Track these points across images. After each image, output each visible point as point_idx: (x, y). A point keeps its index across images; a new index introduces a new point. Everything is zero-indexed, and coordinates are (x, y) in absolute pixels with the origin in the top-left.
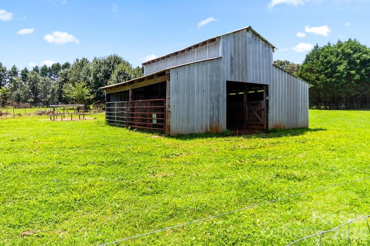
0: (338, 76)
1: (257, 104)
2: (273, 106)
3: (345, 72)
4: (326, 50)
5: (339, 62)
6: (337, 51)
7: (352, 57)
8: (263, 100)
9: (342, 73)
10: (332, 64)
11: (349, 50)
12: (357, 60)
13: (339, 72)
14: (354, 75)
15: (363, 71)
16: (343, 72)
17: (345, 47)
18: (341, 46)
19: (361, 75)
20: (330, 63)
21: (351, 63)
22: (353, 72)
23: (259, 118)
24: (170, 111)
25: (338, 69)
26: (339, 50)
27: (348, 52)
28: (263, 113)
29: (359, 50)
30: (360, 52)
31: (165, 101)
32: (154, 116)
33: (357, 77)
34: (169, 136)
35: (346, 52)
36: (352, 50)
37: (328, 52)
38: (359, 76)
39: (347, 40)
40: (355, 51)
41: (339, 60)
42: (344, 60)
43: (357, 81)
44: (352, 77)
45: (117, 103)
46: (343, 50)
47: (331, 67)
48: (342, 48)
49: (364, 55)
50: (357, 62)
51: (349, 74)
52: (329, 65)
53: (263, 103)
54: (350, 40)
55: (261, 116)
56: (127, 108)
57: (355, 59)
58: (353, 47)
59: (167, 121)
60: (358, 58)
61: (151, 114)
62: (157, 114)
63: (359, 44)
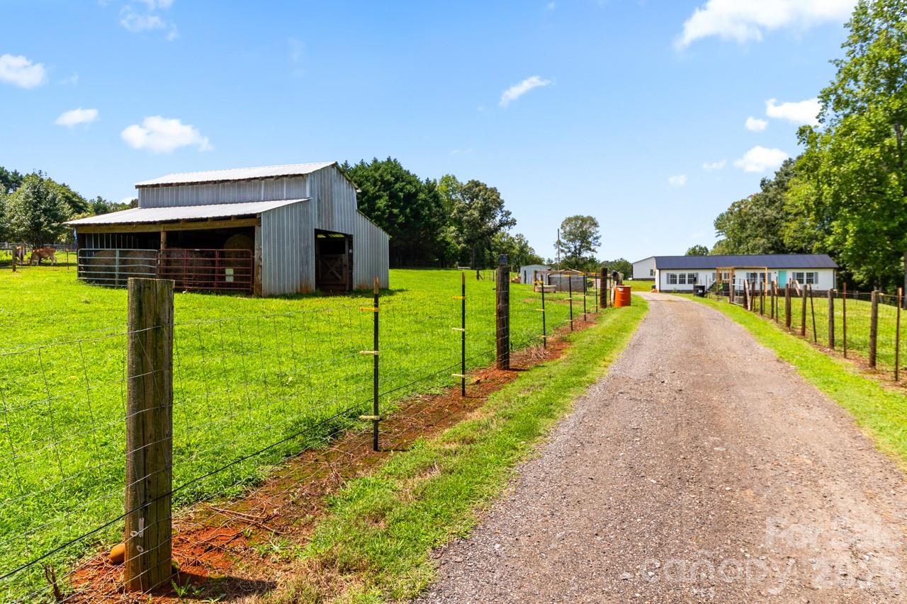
0: (378, 216)
1: (336, 259)
2: (357, 261)
3: (387, 211)
4: (360, 173)
5: (377, 194)
6: (374, 177)
7: (393, 187)
8: (344, 253)
9: (383, 212)
10: (369, 197)
11: (389, 177)
12: (400, 194)
13: (379, 209)
14: (397, 216)
15: (408, 210)
16: (385, 210)
17: (383, 172)
18: (379, 168)
19: (406, 216)
20: (366, 195)
21: (393, 196)
22: (396, 211)
23: (340, 277)
24: (261, 266)
25: (378, 205)
26: (377, 175)
27: (388, 180)
28: (345, 271)
29: (402, 178)
30: (403, 181)
31: (252, 253)
32: (230, 271)
33: (401, 219)
34: (260, 296)
35: (385, 179)
36: (392, 176)
37: (362, 177)
38: (404, 218)
39: (385, 160)
40: (397, 180)
41: (377, 192)
42: (384, 191)
43: (400, 225)
44: (394, 219)
45: (120, 251)
46: (381, 176)
47: (368, 201)
48: (380, 172)
49: (408, 187)
50: (400, 196)
51: (391, 213)
52: (366, 197)
53: (345, 257)
54: (389, 159)
55: (341, 274)
56: (157, 260)
57: (398, 192)
58: (394, 172)
59: (258, 278)
60: (401, 190)
61: (224, 269)
62: (234, 269)
63: (401, 168)
